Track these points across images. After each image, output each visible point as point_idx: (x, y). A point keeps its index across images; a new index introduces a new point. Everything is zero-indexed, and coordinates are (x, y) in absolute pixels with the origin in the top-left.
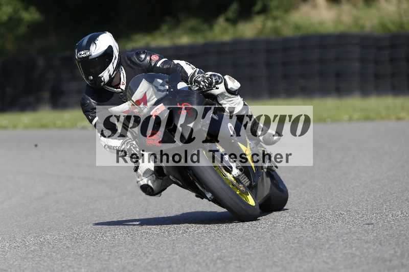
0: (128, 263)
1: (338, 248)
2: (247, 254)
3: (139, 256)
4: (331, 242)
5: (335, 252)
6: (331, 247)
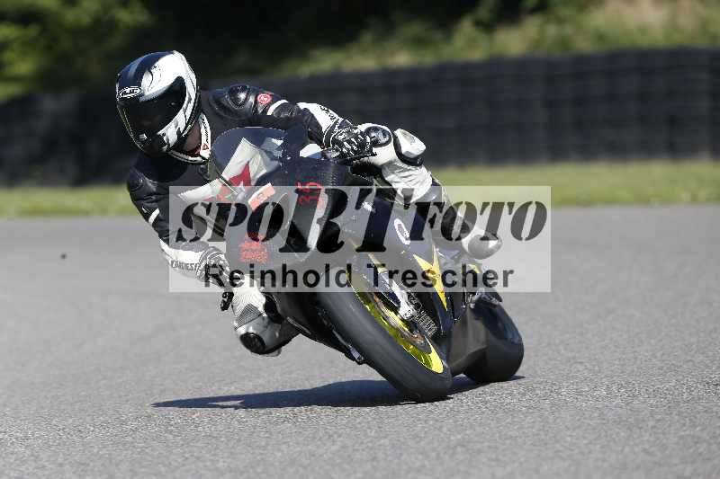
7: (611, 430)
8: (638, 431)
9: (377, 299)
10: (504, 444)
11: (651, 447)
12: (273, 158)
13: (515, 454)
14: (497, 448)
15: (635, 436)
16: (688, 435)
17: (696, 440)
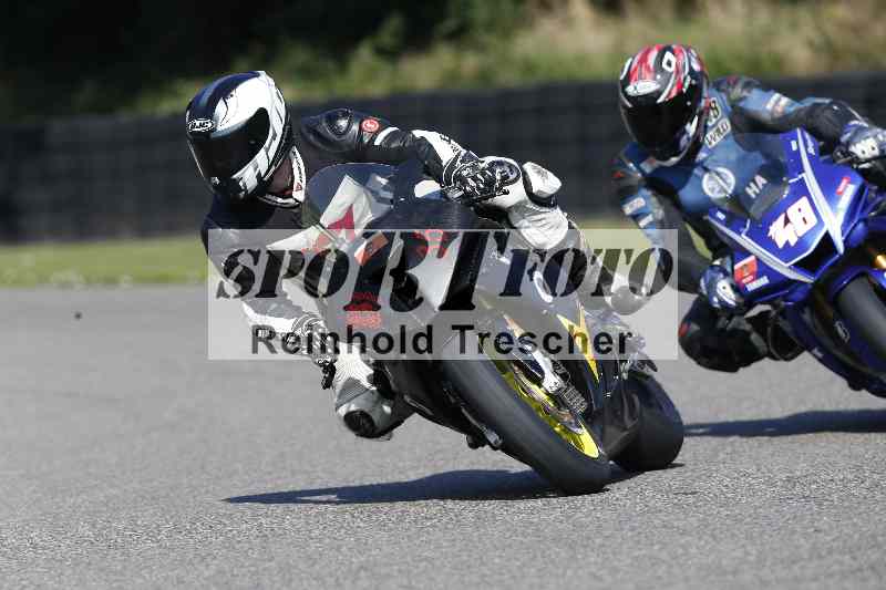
0: (166, 579)
1: (621, 544)
2: (426, 559)
3: (191, 563)
4: (607, 533)
5: (614, 554)
6: (607, 543)
7: (549, 549)
8: (582, 550)
9: (516, 368)
10: (417, 567)
11: (600, 569)
12: (381, 200)
13: (432, 579)
14: (409, 572)
15: (579, 557)
16: (644, 556)
17: (654, 561)
